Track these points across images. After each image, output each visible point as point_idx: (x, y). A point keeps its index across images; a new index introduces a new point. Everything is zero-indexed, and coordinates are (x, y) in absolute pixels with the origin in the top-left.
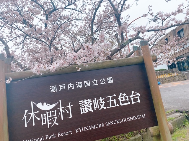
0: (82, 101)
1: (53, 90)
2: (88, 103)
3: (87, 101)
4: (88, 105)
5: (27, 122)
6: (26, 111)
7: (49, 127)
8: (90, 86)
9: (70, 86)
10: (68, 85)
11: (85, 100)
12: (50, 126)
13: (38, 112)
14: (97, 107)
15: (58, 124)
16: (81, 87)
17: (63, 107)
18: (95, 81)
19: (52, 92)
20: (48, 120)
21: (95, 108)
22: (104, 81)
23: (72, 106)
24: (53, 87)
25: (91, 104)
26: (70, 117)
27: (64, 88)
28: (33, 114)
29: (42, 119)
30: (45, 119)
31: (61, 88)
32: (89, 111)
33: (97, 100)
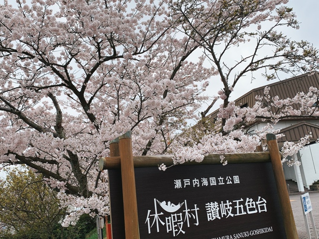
0: (208, 204)
1: (178, 186)
2: (214, 207)
3: (213, 204)
4: (214, 210)
5: (150, 226)
6: (149, 211)
7: (174, 236)
8: (216, 184)
9: (195, 182)
10: (193, 181)
11: (212, 203)
12: (176, 235)
13: (162, 213)
14: (224, 213)
15: (184, 232)
16: (207, 185)
17: (189, 210)
18: (221, 178)
19: (177, 188)
20: (173, 226)
21: (222, 214)
22: (230, 180)
23: (198, 209)
24: (177, 181)
25: (218, 208)
26: (197, 224)
27: (189, 184)
28: (156, 215)
29: (167, 224)
30: (170, 224)
31: (185, 184)
32: (217, 218)
33: (224, 204)
